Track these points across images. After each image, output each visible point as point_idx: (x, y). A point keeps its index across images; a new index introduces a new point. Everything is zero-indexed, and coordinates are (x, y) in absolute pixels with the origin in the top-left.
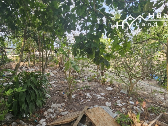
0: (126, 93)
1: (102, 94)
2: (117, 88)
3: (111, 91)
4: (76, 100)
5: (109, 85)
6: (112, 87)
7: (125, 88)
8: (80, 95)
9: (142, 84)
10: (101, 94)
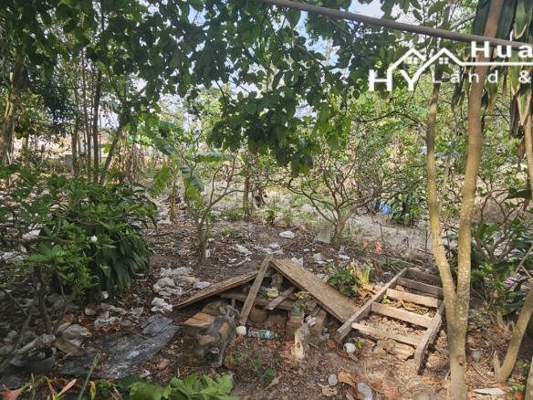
0: (327, 241)
1: (275, 245)
2: (304, 232)
3: (293, 239)
4: (214, 259)
5: (284, 228)
6: (293, 231)
7: (325, 230)
8: (219, 250)
9: (358, 222)
10: (271, 245)
